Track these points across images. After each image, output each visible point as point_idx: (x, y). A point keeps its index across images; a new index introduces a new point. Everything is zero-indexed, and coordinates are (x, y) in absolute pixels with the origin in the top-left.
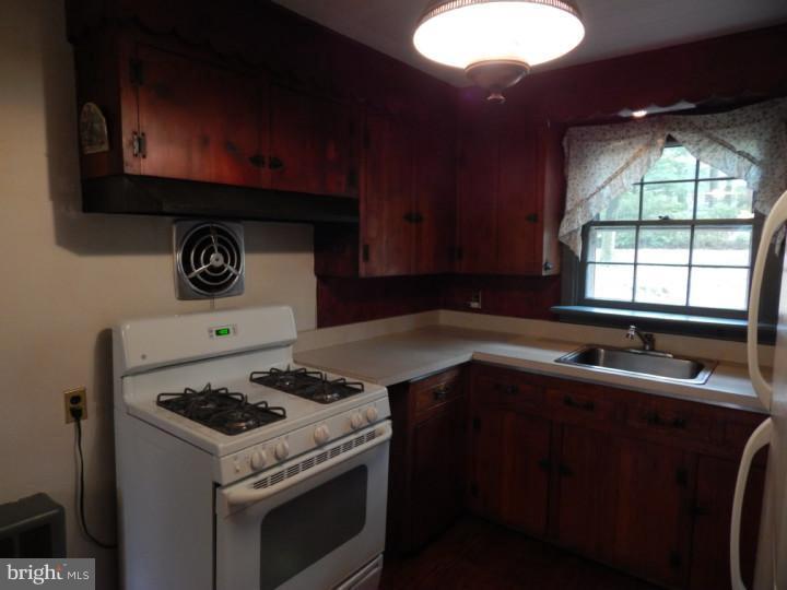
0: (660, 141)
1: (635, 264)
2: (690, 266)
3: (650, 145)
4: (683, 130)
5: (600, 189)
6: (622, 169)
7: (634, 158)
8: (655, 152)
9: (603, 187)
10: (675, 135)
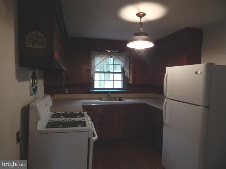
0: (109, 56)
1: (104, 80)
2: (114, 80)
3: (107, 57)
4: (113, 55)
5: (97, 65)
6: (102, 61)
7: (104, 59)
8: (107, 58)
9: (98, 64)
10: (111, 55)
